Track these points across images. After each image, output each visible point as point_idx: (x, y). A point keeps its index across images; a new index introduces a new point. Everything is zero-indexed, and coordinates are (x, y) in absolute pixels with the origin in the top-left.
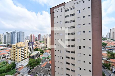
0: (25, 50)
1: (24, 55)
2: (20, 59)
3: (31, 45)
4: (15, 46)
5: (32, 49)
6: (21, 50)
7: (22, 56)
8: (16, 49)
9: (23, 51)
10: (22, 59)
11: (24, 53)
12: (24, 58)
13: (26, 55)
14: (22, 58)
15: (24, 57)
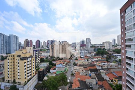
0: (32, 63)
1: (31, 71)
2: (25, 78)
3: (37, 53)
4: (14, 56)
5: (38, 60)
6: (26, 62)
7: (29, 73)
8: (18, 62)
9: (30, 64)
10: (29, 78)
11: (31, 68)
12: (31, 76)
13: (34, 70)
14: (28, 76)
15: (31, 73)
